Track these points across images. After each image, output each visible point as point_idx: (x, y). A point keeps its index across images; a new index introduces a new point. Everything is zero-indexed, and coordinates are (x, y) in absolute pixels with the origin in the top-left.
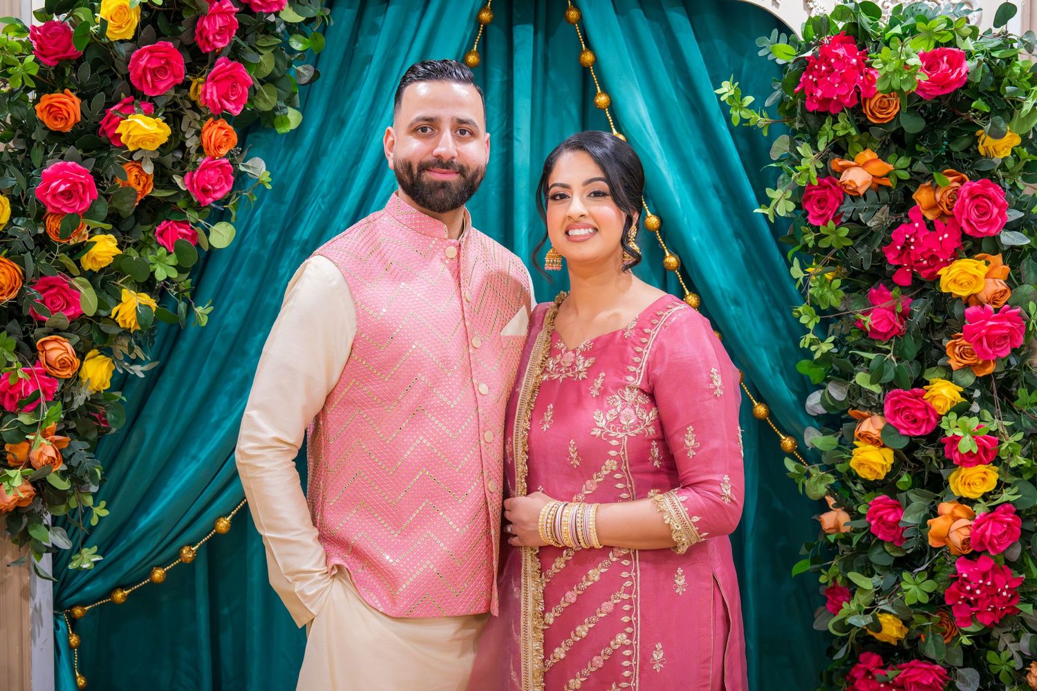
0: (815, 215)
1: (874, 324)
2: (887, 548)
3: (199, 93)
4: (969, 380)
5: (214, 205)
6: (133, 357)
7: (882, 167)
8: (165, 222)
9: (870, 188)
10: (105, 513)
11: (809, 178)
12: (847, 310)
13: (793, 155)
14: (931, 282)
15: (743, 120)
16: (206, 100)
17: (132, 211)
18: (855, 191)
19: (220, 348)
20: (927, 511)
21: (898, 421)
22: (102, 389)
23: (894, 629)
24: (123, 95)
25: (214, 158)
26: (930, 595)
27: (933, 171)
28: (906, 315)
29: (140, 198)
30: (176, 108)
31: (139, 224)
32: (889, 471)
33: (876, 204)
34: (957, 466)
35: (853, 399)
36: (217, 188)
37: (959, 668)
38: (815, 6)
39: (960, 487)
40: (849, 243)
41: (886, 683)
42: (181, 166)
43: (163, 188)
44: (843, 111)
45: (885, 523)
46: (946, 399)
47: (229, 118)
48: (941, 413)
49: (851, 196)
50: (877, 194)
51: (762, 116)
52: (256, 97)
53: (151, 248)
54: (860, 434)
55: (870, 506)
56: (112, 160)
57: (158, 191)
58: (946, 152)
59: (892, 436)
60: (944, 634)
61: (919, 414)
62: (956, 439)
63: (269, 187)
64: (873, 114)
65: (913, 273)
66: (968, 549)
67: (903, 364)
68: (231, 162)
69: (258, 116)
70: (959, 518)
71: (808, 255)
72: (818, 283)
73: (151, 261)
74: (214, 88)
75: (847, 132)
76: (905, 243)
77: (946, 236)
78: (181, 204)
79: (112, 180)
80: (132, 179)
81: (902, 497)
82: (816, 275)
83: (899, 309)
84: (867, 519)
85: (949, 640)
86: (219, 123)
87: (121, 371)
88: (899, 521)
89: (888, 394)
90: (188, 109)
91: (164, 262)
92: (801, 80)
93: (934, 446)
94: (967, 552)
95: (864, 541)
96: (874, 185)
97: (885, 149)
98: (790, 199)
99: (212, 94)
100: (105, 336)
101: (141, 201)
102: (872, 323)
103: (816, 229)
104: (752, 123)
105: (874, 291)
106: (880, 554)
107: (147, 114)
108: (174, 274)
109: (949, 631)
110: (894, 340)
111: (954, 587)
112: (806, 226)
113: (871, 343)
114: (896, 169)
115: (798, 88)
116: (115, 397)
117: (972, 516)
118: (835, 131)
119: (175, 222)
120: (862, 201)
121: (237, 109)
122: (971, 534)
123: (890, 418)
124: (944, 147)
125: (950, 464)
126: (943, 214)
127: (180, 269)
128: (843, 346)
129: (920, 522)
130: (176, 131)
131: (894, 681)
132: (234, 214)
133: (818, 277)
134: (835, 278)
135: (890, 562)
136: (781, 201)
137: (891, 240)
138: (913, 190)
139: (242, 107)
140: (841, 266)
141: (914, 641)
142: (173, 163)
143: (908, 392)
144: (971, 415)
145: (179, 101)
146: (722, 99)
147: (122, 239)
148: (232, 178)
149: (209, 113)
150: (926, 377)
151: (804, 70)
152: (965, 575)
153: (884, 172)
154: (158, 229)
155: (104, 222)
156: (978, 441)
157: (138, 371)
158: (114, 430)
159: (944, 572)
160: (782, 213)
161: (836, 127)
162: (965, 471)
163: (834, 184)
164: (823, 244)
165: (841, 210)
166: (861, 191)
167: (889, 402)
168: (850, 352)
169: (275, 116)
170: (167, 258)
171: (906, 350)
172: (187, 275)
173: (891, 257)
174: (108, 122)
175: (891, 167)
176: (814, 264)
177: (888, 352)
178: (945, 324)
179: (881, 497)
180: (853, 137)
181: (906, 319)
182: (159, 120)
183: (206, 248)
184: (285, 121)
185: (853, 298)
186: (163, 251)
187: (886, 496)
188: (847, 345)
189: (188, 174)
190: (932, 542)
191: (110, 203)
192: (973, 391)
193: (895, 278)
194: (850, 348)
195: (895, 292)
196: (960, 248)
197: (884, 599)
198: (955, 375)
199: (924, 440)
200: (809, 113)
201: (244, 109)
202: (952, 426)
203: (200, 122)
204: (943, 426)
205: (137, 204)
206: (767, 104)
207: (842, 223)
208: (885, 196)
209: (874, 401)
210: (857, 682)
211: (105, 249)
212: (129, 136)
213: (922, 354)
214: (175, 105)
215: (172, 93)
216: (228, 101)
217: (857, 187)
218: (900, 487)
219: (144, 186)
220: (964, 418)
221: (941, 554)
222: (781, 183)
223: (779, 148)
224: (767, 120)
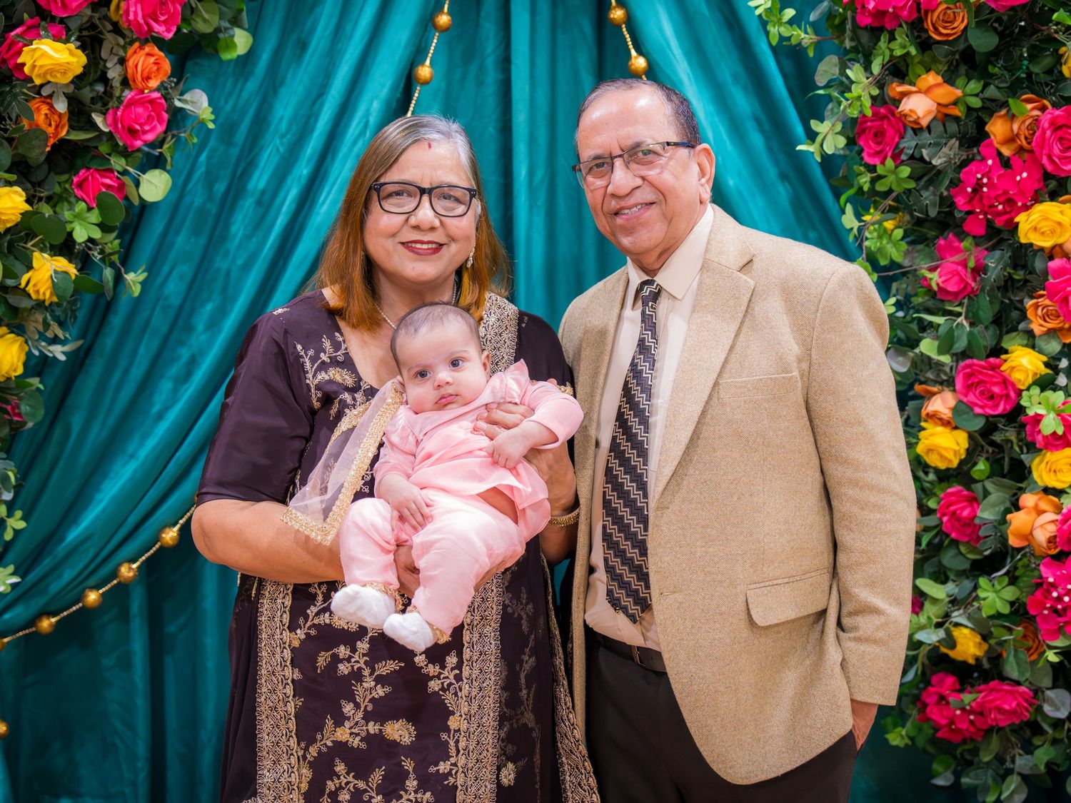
0: (872, 151)
1: (943, 282)
2: (962, 549)
3: (121, 12)
4: (1054, 347)
5: (146, 149)
6: (49, 334)
7: (948, 93)
8: (83, 171)
9: (934, 118)
10: (21, 525)
11: (861, 106)
12: (911, 266)
13: (844, 79)
14: (1009, 231)
15: (782, 38)
16: (129, 21)
17: (43, 158)
18: (916, 122)
19: (160, 322)
20: (1008, 504)
21: (971, 397)
22: (14, 374)
23: (971, 644)
24: (26, 16)
25: (142, 92)
26: (1012, 604)
27: (1008, 97)
28: (979, 270)
29: (52, 141)
30: (93, 31)
31: (52, 174)
32: (963, 457)
33: (942, 137)
34: (1040, 450)
35: (921, 371)
36: (147, 128)
37: (1048, 689)
39: (1045, 476)
40: (912, 185)
41: (963, 709)
42: (104, 101)
43: (81, 129)
44: (901, 26)
45: (959, 519)
46: (1026, 371)
47: (160, 43)
48: (1022, 388)
49: (913, 129)
50: (944, 125)
51: (806, 33)
52: (194, 16)
53: (69, 202)
54: (928, 414)
55: (943, 499)
56: (15, 96)
57: (74, 132)
58: (1027, 74)
59: (965, 416)
60: (1029, 649)
61: (996, 390)
62: (1038, 418)
63: (211, 126)
64: (936, 29)
65: (988, 220)
66: (1055, 548)
67: (976, 330)
68: (164, 97)
69: (197, 38)
70: (1044, 512)
71: (863, 202)
72: (875, 234)
73: (68, 219)
74: (139, 6)
75: (905, 51)
76: (977, 184)
77: (1025, 175)
78: (104, 148)
79: (17, 119)
80: (40, 119)
81: (978, 487)
82: (873, 224)
83: (971, 264)
84: (938, 515)
85: (1034, 657)
86: (147, 49)
87: (37, 353)
88: (975, 516)
89: (962, 364)
90: (109, 32)
91: (84, 219)
93: (1015, 427)
94: (1053, 552)
95: (936, 541)
96: (939, 115)
97: (953, 72)
98: (840, 133)
99: (136, 14)
100: (14, 310)
101: (53, 146)
102: (940, 281)
103: (872, 169)
104: (794, 41)
105: (942, 242)
106: (955, 556)
107: (56, 38)
108: (97, 234)
109: (1035, 646)
110: (966, 301)
111: (1039, 593)
112: (861, 165)
113: (940, 305)
114: (965, 95)
116: (31, 385)
117: (1058, 509)
118: (892, 51)
119: (97, 170)
120: (926, 134)
121: (168, 31)
122: (1059, 530)
123: (962, 393)
124: (1024, 67)
125: (1032, 448)
126: (1021, 149)
127: (104, 227)
128: (909, 309)
129: (998, 518)
130: (95, 58)
131: (971, 707)
132: (169, 159)
133: (876, 226)
134: (897, 227)
135: (967, 566)
136: (829, 137)
137: (959, 180)
138: (986, 120)
139: (174, 29)
140: (903, 213)
141: (995, 658)
142: (92, 99)
143: (983, 363)
144: (1056, 388)
145: (97, 22)
146: (757, 12)
147: (32, 192)
148: (166, 116)
149: (135, 37)
150: (1005, 345)
152: (1051, 580)
153: (951, 99)
154: (75, 179)
155: (7, 172)
156: (1064, 420)
157: (58, 352)
158: (30, 425)
159: (1026, 576)
160: (829, 150)
161: (894, 45)
162: (1050, 456)
163: (893, 115)
164: (881, 187)
165: (901, 146)
166: (924, 123)
167: (961, 375)
168: (915, 315)
169: (218, 39)
170: (88, 215)
171: (981, 314)
172: (114, 235)
173: (960, 201)
174: (9, 49)
175: (959, 93)
176: (872, 210)
177: (959, 315)
178: (1026, 281)
179: (955, 488)
180: (913, 57)
181: (980, 276)
182: (71, 46)
183: (136, 202)
184: (231, 45)
185: (918, 251)
186: (82, 205)
187: (960, 488)
188: (913, 308)
189: (110, 111)
190: (1013, 542)
191: (16, 148)
192: (1060, 360)
193: (966, 227)
194: (918, 311)
195: (967, 243)
196: (1041, 189)
197: (958, 610)
198: (1038, 342)
199: (1003, 420)
200: (862, 28)
201: (179, 30)
202: (1034, 403)
203: (124, 48)
204: (1024, 402)
205: (48, 149)
206: (812, 17)
207: (903, 161)
208: (953, 127)
209: (946, 374)
210: (928, 709)
211: (10, 205)
212: (34, 66)
213: (1001, 317)
214: (93, 26)
215: (89, 12)
216: (157, 21)
217: (919, 118)
218: (976, 476)
219: (57, 127)
220: (1049, 393)
221: (1024, 555)
222: (829, 113)
223: (826, 71)
224: (814, 37)
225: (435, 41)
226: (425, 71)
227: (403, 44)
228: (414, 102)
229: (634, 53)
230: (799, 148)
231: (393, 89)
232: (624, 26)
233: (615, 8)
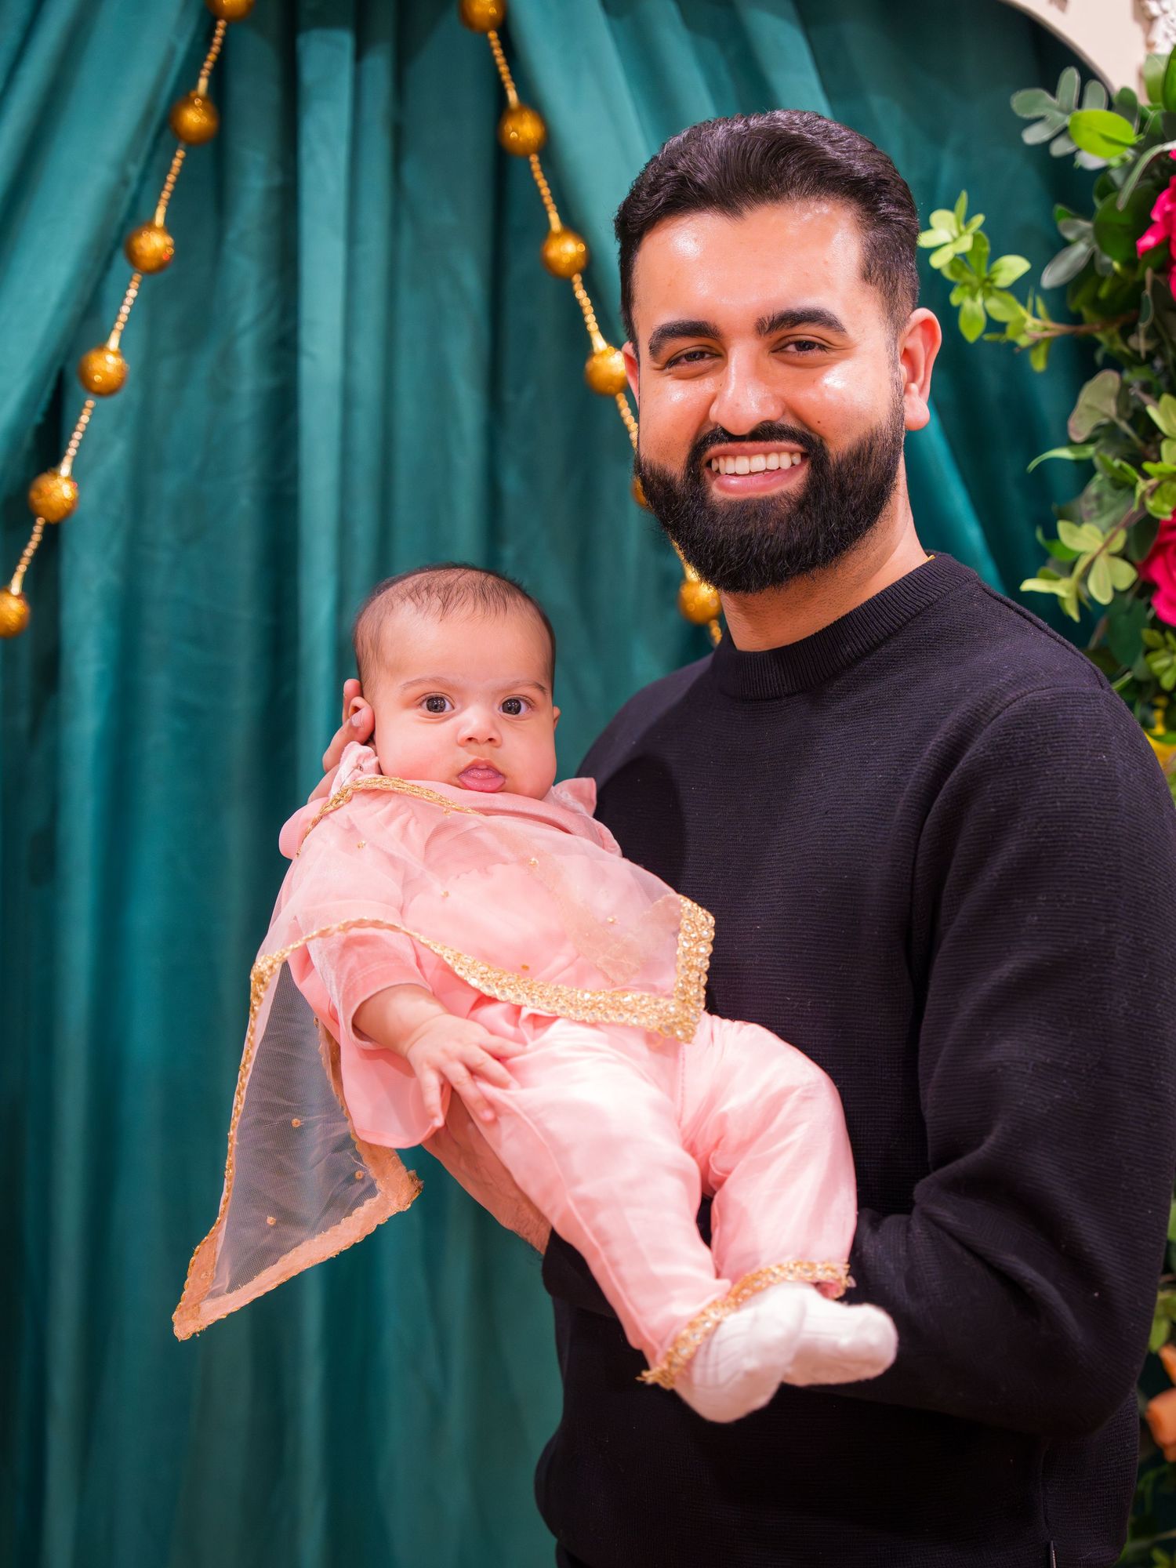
13: (1124, 427)
15: (995, 326)
38: (1165, 12)
51: (1035, 315)
92: (1156, 217)
98: (1123, 555)
104: (1010, 334)
112: (1150, 627)
115: (1149, 241)
136: (1102, 563)
146: (938, 261)
151: (1161, 187)
160: (1101, 592)
206: (1051, 277)
222: (1093, 505)
223: (1090, 408)
224: (1050, 324)
225: (132, 293)
226: (107, 363)
227: (54, 297)
228: (77, 435)
229: (599, 343)
230: (1029, 585)
231: (28, 404)
232: (577, 279)
233: (558, 236)
